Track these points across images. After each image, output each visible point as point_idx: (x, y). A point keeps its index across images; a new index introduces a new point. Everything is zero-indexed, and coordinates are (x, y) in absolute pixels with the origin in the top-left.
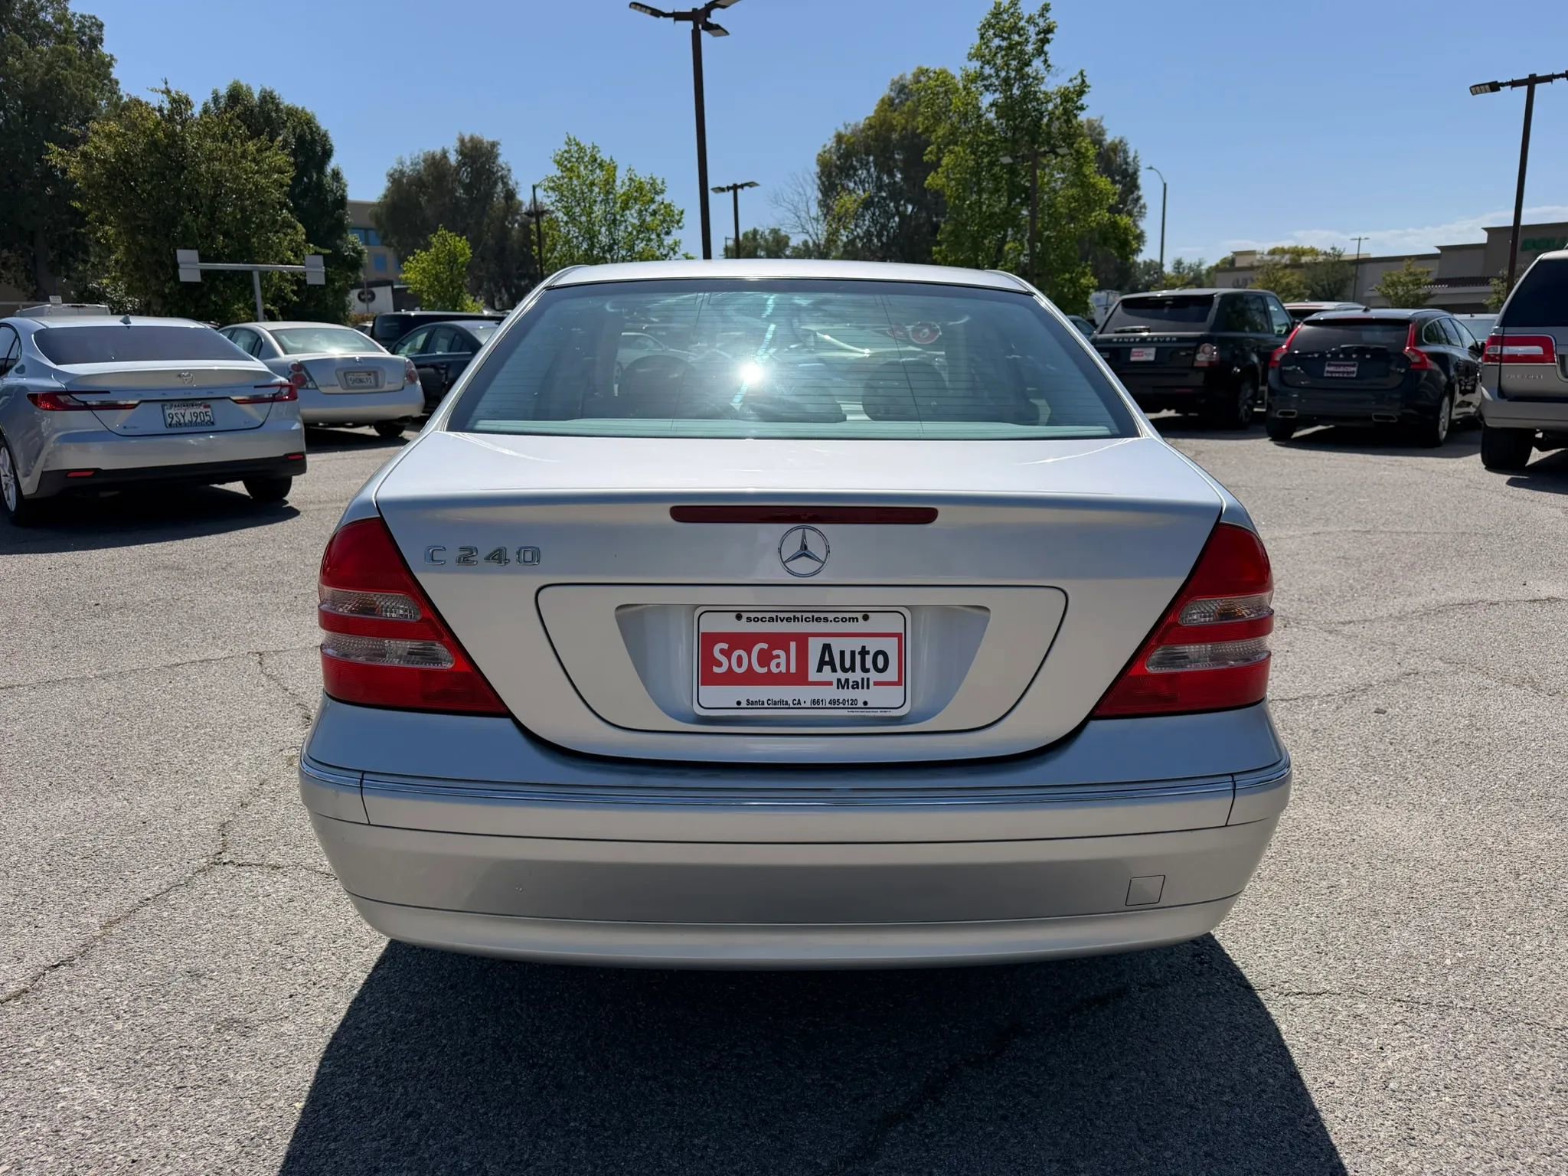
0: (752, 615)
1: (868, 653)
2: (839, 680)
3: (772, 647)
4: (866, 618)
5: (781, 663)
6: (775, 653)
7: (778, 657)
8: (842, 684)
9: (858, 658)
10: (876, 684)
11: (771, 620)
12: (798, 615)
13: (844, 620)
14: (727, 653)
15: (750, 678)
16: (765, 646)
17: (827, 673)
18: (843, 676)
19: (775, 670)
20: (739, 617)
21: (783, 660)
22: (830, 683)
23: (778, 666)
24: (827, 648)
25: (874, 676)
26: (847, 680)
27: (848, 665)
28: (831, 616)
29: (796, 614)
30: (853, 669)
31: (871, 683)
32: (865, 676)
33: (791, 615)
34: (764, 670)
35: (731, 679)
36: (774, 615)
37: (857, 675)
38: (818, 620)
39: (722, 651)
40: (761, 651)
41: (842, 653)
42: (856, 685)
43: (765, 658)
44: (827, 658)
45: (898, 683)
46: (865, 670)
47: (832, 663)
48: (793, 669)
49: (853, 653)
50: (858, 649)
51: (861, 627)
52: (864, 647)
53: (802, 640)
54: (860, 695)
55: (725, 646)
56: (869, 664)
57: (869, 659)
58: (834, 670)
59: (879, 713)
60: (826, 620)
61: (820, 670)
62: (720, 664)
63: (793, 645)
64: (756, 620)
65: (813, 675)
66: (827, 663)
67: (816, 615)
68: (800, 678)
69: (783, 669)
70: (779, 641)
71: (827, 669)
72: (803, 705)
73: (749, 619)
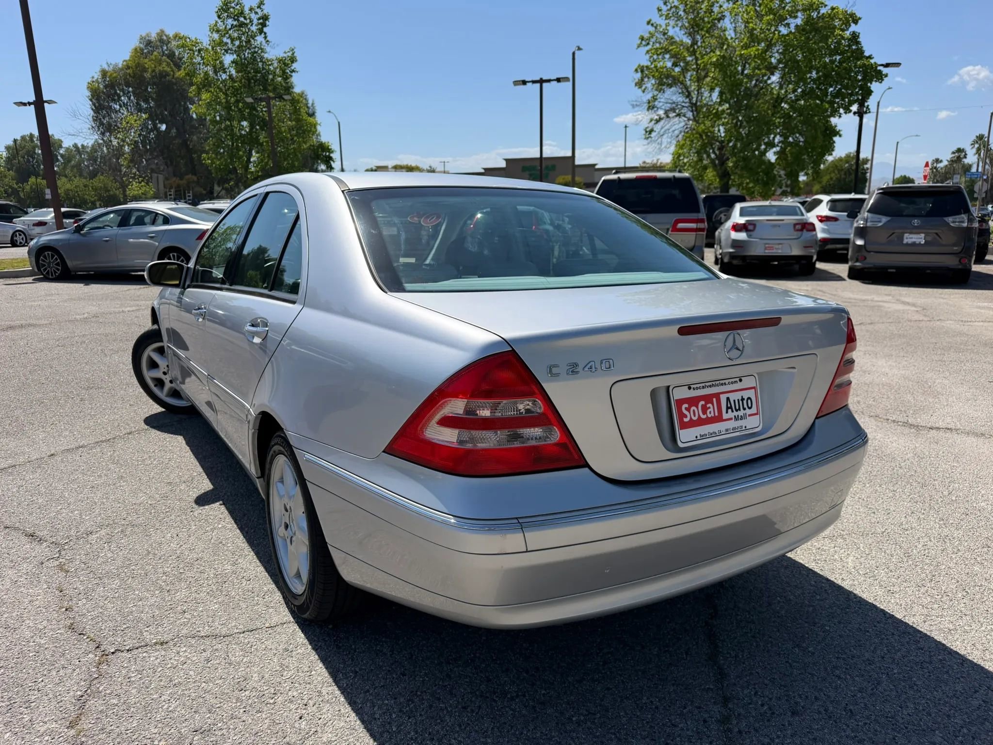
0: (695, 386)
1: (744, 399)
2: (735, 417)
3: (706, 403)
4: (741, 380)
6: (708, 406)
7: (709, 408)
8: (737, 418)
9: (741, 402)
10: (750, 415)
11: (703, 387)
12: (714, 383)
13: (732, 383)
14: (688, 409)
15: (700, 422)
16: (702, 403)
17: (731, 414)
19: (709, 416)
20: (690, 388)
21: (711, 409)
22: (731, 419)
23: (710, 412)
24: (728, 399)
25: (748, 412)
26: (738, 416)
27: (737, 408)
28: (727, 382)
30: (739, 409)
31: (747, 416)
32: (745, 412)
33: (710, 383)
34: (706, 416)
35: (692, 424)
36: (703, 385)
37: (741, 413)
38: (722, 384)
39: (686, 409)
40: (702, 405)
41: (734, 401)
42: (741, 418)
43: (704, 410)
44: (729, 405)
45: (756, 414)
46: (744, 409)
47: (731, 408)
48: (717, 414)
49: (738, 400)
50: (740, 399)
51: (739, 386)
52: (742, 396)
53: (717, 396)
54: (744, 423)
55: (686, 405)
56: (745, 406)
57: (745, 402)
58: (733, 411)
59: (751, 431)
60: (725, 384)
61: (727, 412)
62: (686, 417)
63: (714, 400)
64: (697, 388)
65: (725, 416)
66: (729, 408)
67: (721, 382)
68: (720, 418)
69: (712, 414)
70: (708, 398)
71: (730, 411)
72: (722, 433)
73: (694, 389)
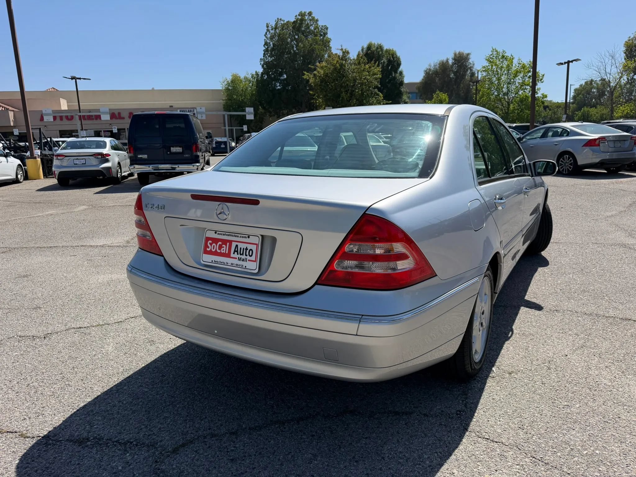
0: (219, 233)
1: (247, 249)
2: (239, 258)
3: (222, 244)
4: (249, 237)
5: (224, 250)
6: (223, 246)
7: (224, 247)
8: (240, 259)
9: (245, 250)
10: (249, 260)
11: (224, 235)
12: (231, 234)
13: (243, 237)
14: (211, 244)
15: (216, 253)
16: (220, 243)
17: (236, 255)
18: (240, 256)
19: (222, 252)
20: (216, 233)
21: (225, 249)
22: (236, 258)
23: (223, 250)
24: (237, 246)
25: (248, 257)
26: (241, 258)
27: (242, 253)
28: (240, 235)
29: (230, 234)
30: (243, 254)
31: (247, 260)
32: (246, 257)
33: (229, 234)
34: (219, 251)
35: (210, 253)
36: (224, 233)
37: (243, 257)
38: (236, 236)
40: (220, 244)
41: (241, 248)
42: (243, 260)
43: (220, 247)
44: (236, 250)
45: (255, 261)
46: (246, 255)
47: (237, 251)
48: (227, 252)
49: (244, 249)
51: (247, 240)
52: (247, 247)
53: (231, 242)
54: (244, 264)
55: (210, 242)
56: (247, 254)
57: (248, 251)
58: (238, 254)
59: (249, 271)
60: (238, 236)
61: (234, 253)
62: (209, 248)
63: (228, 244)
65: (232, 255)
66: (236, 251)
67: (236, 234)
68: (228, 255)
69: (224, 252)
70: (225, 242)
71: (236, 253)
72: (229, 265)
73: (218, 234)
